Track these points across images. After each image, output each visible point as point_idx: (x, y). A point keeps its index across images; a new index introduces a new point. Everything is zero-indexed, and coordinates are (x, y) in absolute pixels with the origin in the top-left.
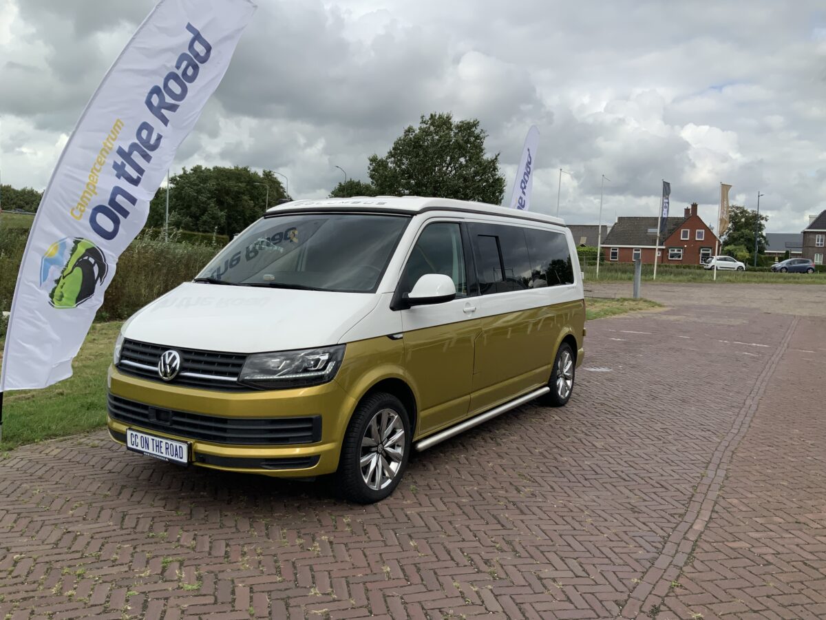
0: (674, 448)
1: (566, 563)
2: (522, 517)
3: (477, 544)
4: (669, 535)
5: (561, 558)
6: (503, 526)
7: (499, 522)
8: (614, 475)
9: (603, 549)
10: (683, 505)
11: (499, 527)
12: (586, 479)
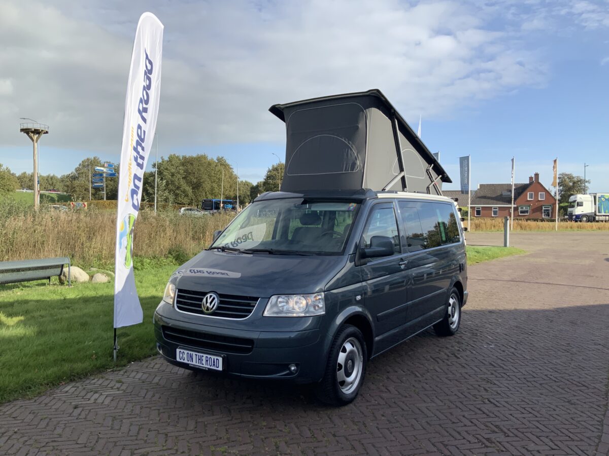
0: (581, 358)
1: (541, 440)
2: (497, 409)
3: (475, 428)
4: (603, 420)
5: (537, 437)
6: (488, 415)
7: (484, 413)
8: (545, 378)
9: (562, 430)
10: (603, 398)
11: (484, 416)
12: (528, 381)
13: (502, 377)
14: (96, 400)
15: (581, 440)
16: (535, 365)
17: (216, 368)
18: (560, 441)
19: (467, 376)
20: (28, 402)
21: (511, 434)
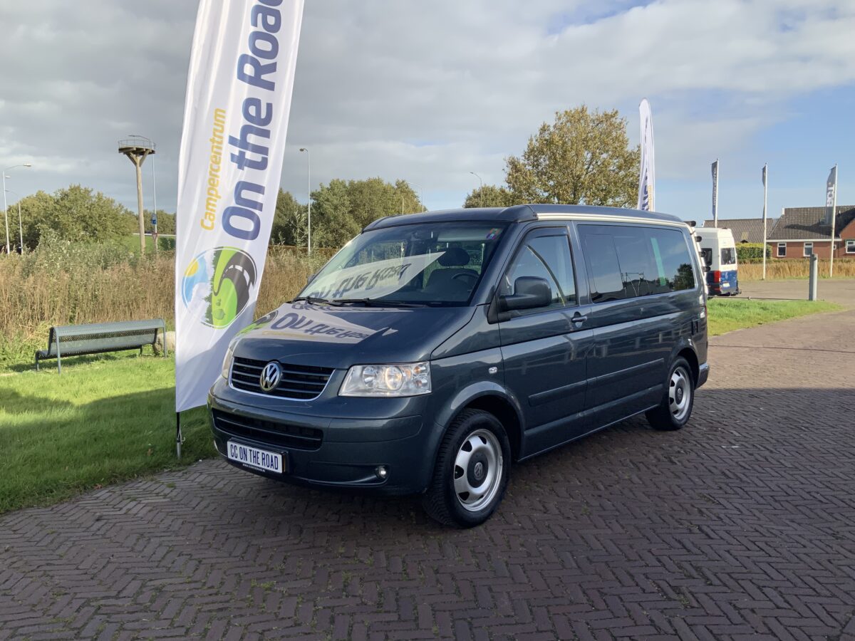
1: (764, 593)
2: (709, 541)
3: (661, 569)
5: (759, 587)
6: (689, 551)
7: (684, 547)
11: (684, 551)
13: (736, 493)
14: (129, 510)
15: (833, 596)
16: (797, 477)
17: (274, 470)
18: (796, 595)
19: (677, 490)
20: (43, 510)
21: (716, 582)
